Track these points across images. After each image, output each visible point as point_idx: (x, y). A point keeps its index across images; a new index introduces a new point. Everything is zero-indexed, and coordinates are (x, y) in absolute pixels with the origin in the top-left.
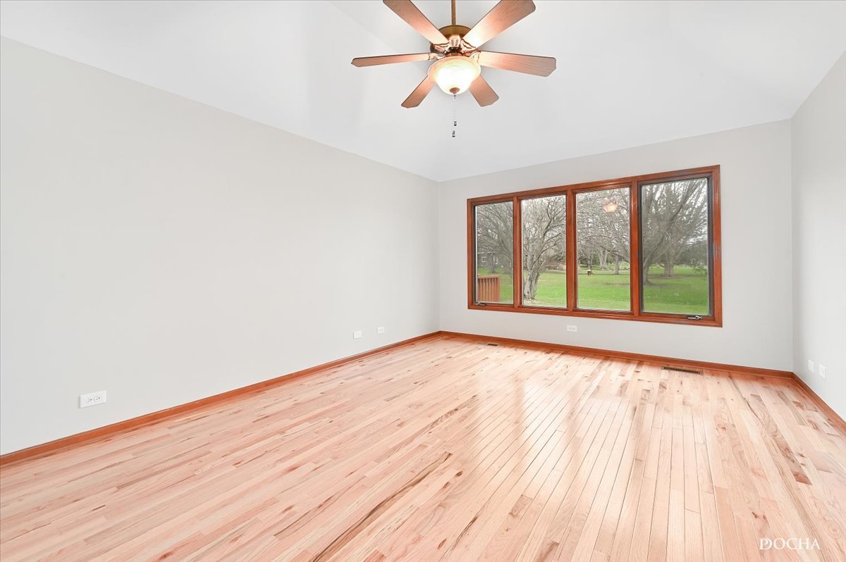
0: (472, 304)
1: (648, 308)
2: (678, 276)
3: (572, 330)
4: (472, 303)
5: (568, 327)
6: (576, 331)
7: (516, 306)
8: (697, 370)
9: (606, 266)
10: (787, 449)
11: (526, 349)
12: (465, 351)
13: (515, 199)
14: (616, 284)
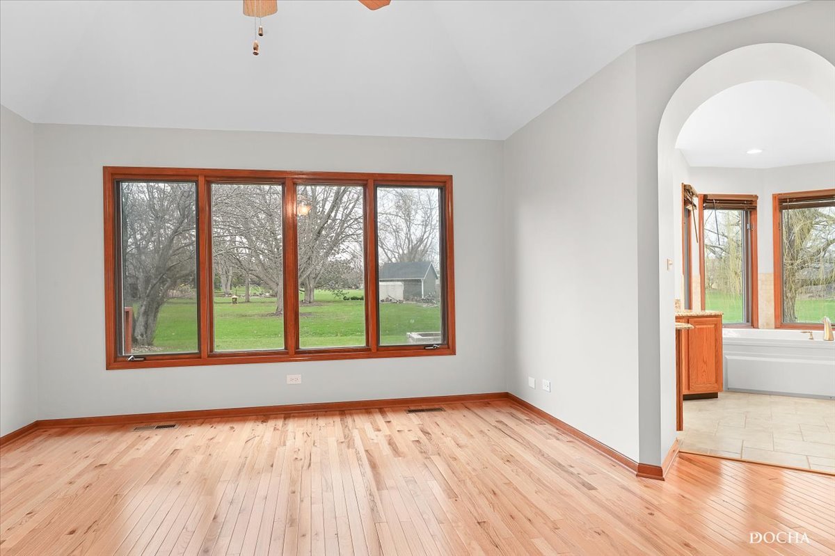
0: (115, 360)
1: (306, 343)
2: (321, 302)
3: (294, 382)
4: (116, 357)
5: (289, 377)
6: (299, 382)
7: (205, 354)
8: (437, 407)
9: (231, 292)
10: (560, 464)
11: (232, 421)
12: (123, 446)
13: (201, 180)
14: (254, 315)
